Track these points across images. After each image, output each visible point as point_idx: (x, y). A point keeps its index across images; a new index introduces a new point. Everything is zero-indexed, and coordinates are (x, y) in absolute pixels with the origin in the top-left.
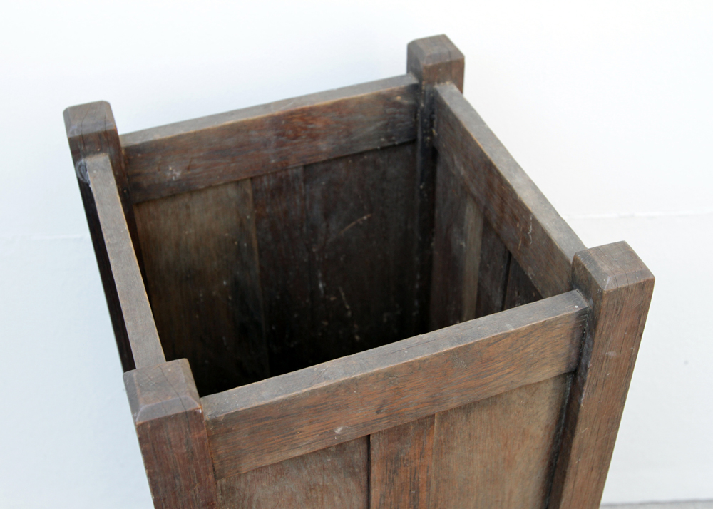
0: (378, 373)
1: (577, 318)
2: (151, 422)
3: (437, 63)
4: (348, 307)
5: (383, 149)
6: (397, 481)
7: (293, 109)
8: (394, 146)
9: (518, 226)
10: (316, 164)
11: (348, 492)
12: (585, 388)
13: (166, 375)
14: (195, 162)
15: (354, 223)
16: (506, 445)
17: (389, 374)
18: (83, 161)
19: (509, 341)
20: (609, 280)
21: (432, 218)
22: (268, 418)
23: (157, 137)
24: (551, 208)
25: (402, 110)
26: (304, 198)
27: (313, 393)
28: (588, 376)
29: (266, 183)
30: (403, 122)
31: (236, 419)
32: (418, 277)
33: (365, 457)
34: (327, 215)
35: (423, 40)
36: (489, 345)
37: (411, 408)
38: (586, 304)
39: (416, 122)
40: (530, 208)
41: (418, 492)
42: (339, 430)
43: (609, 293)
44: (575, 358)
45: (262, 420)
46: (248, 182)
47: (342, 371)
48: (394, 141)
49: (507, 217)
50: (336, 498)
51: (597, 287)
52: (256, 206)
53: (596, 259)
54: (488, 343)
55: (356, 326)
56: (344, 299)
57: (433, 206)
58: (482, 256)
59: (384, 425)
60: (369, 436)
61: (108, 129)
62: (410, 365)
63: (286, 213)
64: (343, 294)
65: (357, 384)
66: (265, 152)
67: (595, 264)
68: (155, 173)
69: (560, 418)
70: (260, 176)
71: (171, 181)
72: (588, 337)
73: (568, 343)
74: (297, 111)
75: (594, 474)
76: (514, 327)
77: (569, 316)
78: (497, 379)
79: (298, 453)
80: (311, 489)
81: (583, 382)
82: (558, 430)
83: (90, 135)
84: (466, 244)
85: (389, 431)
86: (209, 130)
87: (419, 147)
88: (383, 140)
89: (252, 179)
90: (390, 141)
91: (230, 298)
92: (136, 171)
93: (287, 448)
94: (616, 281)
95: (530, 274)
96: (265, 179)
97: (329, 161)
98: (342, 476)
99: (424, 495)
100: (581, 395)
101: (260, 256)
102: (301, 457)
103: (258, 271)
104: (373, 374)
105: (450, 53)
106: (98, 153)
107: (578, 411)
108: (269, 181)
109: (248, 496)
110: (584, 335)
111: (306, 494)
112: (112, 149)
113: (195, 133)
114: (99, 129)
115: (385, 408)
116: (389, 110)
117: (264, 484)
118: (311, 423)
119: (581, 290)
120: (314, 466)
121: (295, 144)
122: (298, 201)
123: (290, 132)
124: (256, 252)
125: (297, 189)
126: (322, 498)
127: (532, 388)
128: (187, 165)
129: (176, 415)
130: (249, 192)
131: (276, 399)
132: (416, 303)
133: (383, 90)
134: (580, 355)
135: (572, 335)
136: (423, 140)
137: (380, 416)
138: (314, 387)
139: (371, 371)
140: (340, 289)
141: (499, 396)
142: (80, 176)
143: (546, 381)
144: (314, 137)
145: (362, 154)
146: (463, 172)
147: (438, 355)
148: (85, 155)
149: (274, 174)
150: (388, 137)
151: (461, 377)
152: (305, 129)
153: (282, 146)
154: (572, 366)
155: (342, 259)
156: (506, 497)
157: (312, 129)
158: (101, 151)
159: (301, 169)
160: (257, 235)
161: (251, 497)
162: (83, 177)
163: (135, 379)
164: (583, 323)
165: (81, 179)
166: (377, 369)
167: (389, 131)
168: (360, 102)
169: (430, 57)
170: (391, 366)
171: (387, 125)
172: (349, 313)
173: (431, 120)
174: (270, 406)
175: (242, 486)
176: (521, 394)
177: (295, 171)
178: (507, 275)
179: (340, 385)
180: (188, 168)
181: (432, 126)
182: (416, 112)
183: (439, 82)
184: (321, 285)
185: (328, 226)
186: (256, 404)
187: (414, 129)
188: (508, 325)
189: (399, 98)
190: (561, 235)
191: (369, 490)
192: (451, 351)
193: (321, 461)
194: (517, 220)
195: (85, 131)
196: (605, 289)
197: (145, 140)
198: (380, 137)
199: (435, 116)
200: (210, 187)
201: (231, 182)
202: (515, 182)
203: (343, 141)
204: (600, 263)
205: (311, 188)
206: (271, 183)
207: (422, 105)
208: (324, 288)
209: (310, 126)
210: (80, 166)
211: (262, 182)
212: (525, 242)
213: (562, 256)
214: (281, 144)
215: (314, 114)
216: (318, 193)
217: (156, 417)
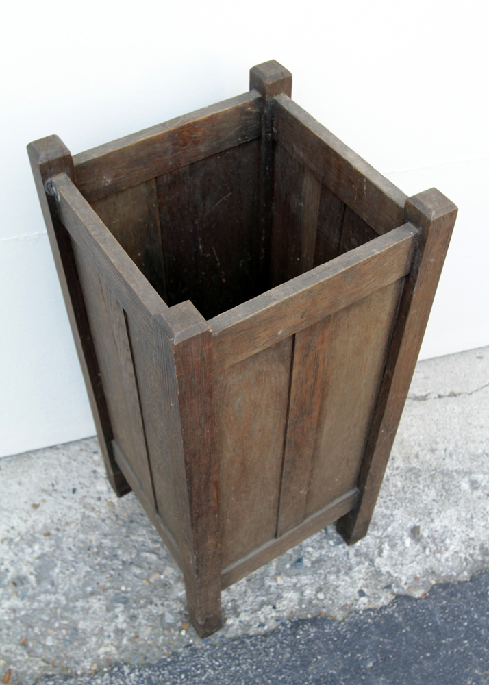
0: (305, 291)
1: (412, 241)
2: (183, 342)
3: (275, 81)
4: (218, 260)
5: (240, 145)
6: (308, 362)
7: (183, 125)
8: (247, 142)
9: (353, 186)
10: (197, 161)
11: (279, 373)
12: (416, 285)
13: (183, 311)
14: (120, 170)
15: (221, 200)
16: (366, 329)
17: (310, 291)
18: (49, 180)
19: (375, 260)
20: (433, 213)
21: (272, 189)
22: (242, 331)
23: (95, 156)
24: (377, 172)
25: (252, 117)
26: (189, 187)
27: (268, 310)
28: (419, 276)
29: (165, 180)
30: (252, 125)
31: (225, 333)
32: (264, 232)
33: (291, 348)
34: (204, 197)
35: (261, 65)
36: (365, 265)
37: (320, 312)
38: (417, 231)
39: (261, 124)
40: (364, 174)
41: (318, 367)
42: (280, 333)
43: (434, 221)
44: (409, 267)
45: (239, 332)
46: (154, 180)
47: (282, 294)
48: (247, 139)
49: (343, 181)
50: (273, 378)
51: (425, 218)
52: (158, 196)
53: (422, 201)
54: (365, 264)
55: (223, 272)
56: (215, 254)
57: (273, 181)
58: (320, 210)
59: (304, 326)
60: (294, 335)
61: (65, 155)
62: (322, 284)
63: (179, 199)
64: (215, 251)
65: (292, 301)
66: (165, 158)
67: (422, 204)
68: (94, 183)
69: (397, 306)
70: (162, 175)
71: (105, 187)
72: (418, 251)
73: (406, 257)
74: (185, 125)
75: (416, 339)
76: (378, 251)
77: (408, 240)
78: (367, 286)
79: (257, 351)
80: (259, 375)
81: (415, 281)
82: (395, 315)
83: (54, 161)
84: (304, 205)
85: (307, 329)
86: (129, 146)
87: (263, 141)
88: (240, 139)
89: (156, 178)
90: (244, 140)
91: (143, 264)
92: (82, 183)
93: (251, 349)
94: (437, 213)
95: (365, 217)
96: (165, 177)
97: (206, 158)
98: (277, 363)
99: (321, 369)
100: (413, 289)
101: (162, 232)
102: (256, 354)
103: (160, 243)
104: (302, 293)
105: (282, 73)
106: (59, 173)
107: (411, 300)
108: (167, 178)
109: (224, 385)
110: (415, 251)
111: (256, 378)
112: (68, 169)
113: (120, 150)
114: (59, 155)
115: (306, 314)
116: (243, 118)
117: (234, 376)
118: (265, 330)
119: (412, 222)
120: (262, 359)
121: (185, 149)
122: (186, 189)
123: (181, 142)
124: (159, 229)
125: (186, 181)
126: (265, 380)
127: (383, 290)
128: (115, 174)
129: (197, 335)
130: (154, 187)
131: (248, 317)
132: (263, 251)
133: (240, 104)
134: (412, 264)
135: (409, 251)
136: (266, 136)
137: (303, 319)
138: (269, 306)
139: (300, 291)
140: (213, 248)
141: (366, 297)
142: (47, 191)
143: (392, 284)
144: (196, 143)
145: (225, 151)
146: (302, 155)
147: (337, 275)
148: (51, 175)
149: (171, 172)
150: (243, 137)
151: (348, 287)
152: (191, 138)
153: (176, 152)
154: (407, 272)
155: (214, 227)
156: (364, 363)
157: (195, 137)
158: (61, 171)
159: (188, 166)
160: (160, 218)
161: (226, 385)
162: (49, 192)
163: (164, 318)
164: (415, 243)
165: (48, 193)
166: (304, 289)
167: (244, 132)
168: (225, 114)
169: (270, 77)
170: (312, 286)
171: (242, 128)
172: (219, 264)
173: (272, 122)
174: (244, 322)
175: (222, 378)
176: (377, 294)
177: (184, 168)
178: (342, 221)
179: (283, 303)
180: (116, 176)
181: (272, 125)
182: (261, 117)
183: (276, 95)
184: (201, 247)
185: (204, 205)
186: (236, 322)
187: (259, 130)
188: (374, 250)
189: (249, 108)
190: (388, 189)
191: (291, 370)
192: (345, 271)
193: (266, 355)
194: (353, 183)
195: (51, 158)
196: (432, 219)
197: (87, 160)
198: (238, 138)
199: (275, 119)
200: (130, 187)
201: (143, 182)
202: (349, 158)
203: (215, 143)
204: (425, 203)
205: (194, 179)
206: (169, 179)
207: (266, 112)
208: (203, 248)
209: (194, 136)
210: (47, 184)
211: (163, 179)
212: (360, 197)
213: (392, 202)
214: (175, 151)
215: (196, 126)
216: (198, 182)
217: (186, 339)
